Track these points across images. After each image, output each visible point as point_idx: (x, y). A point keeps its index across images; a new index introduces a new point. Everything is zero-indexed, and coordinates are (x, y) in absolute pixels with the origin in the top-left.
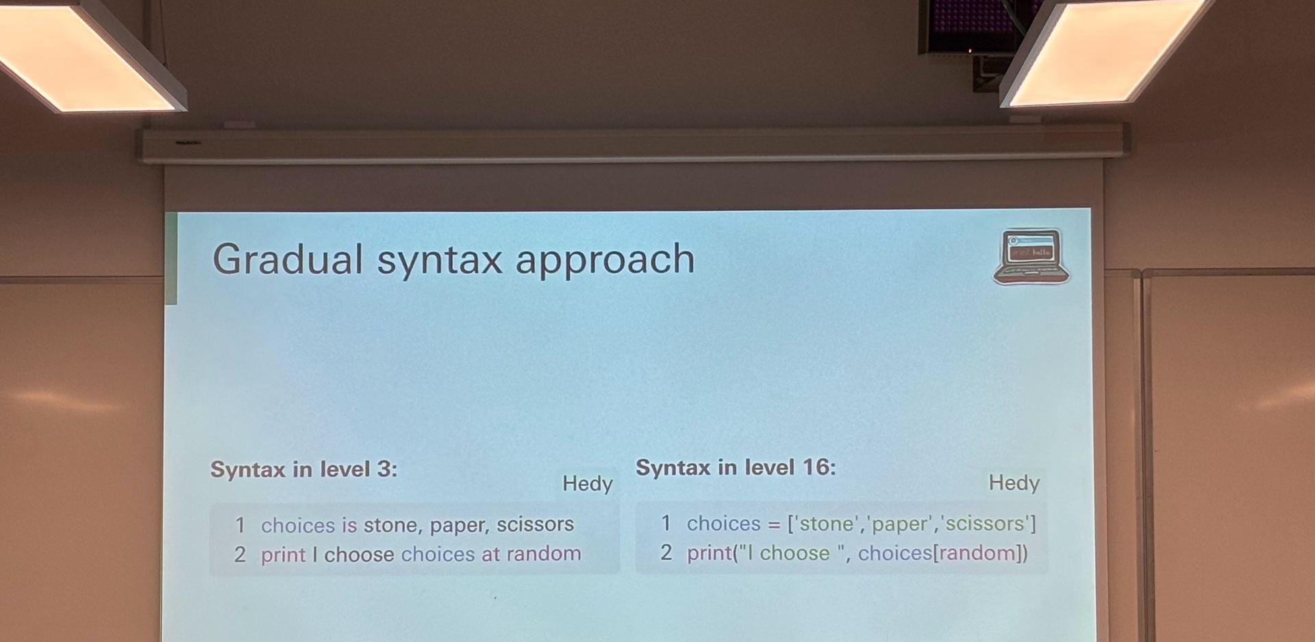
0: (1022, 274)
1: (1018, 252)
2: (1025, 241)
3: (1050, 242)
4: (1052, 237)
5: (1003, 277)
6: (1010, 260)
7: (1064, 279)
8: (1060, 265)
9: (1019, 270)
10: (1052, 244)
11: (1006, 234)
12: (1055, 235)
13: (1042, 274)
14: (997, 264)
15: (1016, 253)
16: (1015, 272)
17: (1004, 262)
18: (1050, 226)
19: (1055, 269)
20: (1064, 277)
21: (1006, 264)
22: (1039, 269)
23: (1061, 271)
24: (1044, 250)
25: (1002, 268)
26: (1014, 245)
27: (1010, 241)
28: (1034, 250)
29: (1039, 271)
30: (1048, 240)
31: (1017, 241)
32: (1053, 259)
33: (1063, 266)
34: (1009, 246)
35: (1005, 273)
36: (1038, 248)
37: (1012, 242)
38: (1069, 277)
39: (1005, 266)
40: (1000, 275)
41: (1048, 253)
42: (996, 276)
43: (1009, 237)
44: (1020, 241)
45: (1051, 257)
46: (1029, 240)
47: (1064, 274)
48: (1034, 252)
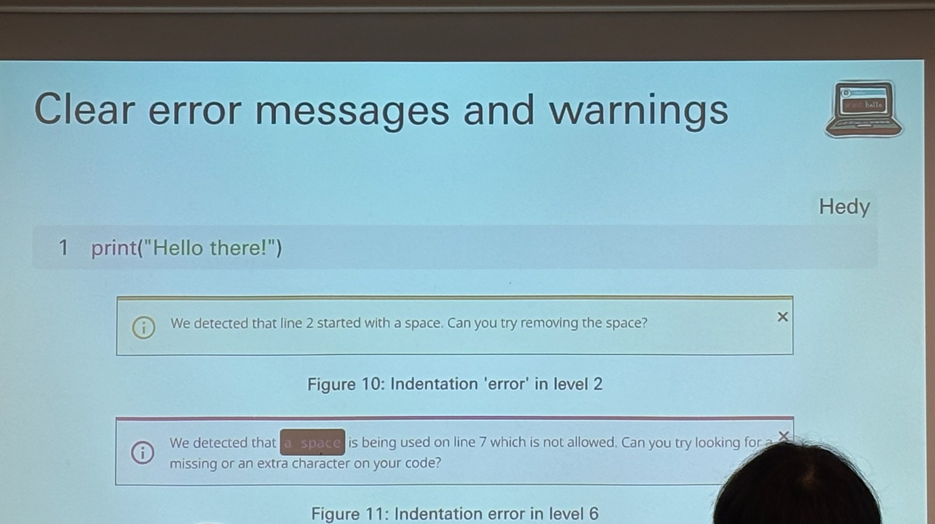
0: (853, 127)
1: (851, 105)
2: (857, 93)
3: (884, 94)
4: (884, 89)
5: (836, 129)
6: (842, 113)
7: (898, 131)
8: (893, 118)
9: (850, 123)
10: (885, 96)
11: (839, 86)
12: (888, 87)
13: (875, 127)
14: (830, 116)
15: (848, 105)
16: (848, 125)
17: (836, 115)
18: (882, 78)
19: (888, 122)
20: (896, 130)
21: (838, 117)
22: (872, 122)
23: (894, 124)
24: (877, 103)
25: (834, 121)
26: (846, 97)
27: (843, 93)
28: (866, 102)
29: (872, 124)
30: (881, 93)
31: (849, 93)
32: (886, 112)
33: (897, 120)
34: (842, 99)
35: (836, 126)
36: (871, 101)
37: (845, 94)
38: (901, 131)
39: (837, 119)
40: (832, 128)
41: (880, 105)
42: (828, 129)
43: (842, 89)
44: (852, 93)
45: (884, 110)
46: (862, 93)
47: (897, 127)
48: (867, 104)
